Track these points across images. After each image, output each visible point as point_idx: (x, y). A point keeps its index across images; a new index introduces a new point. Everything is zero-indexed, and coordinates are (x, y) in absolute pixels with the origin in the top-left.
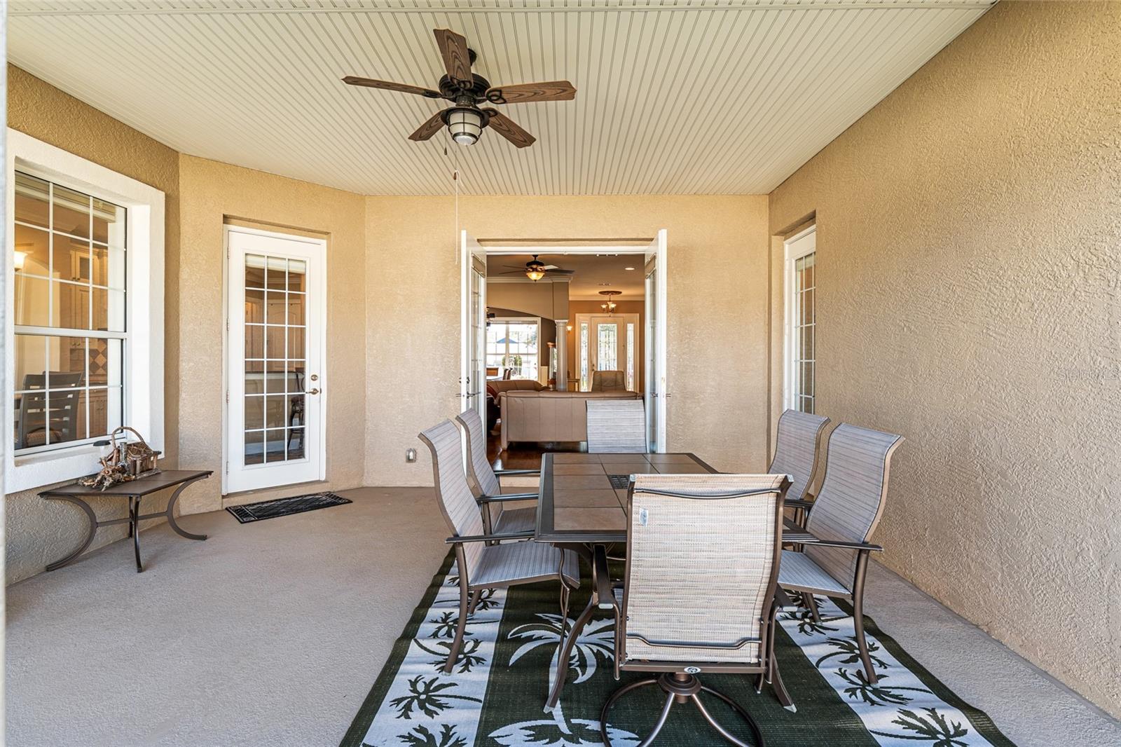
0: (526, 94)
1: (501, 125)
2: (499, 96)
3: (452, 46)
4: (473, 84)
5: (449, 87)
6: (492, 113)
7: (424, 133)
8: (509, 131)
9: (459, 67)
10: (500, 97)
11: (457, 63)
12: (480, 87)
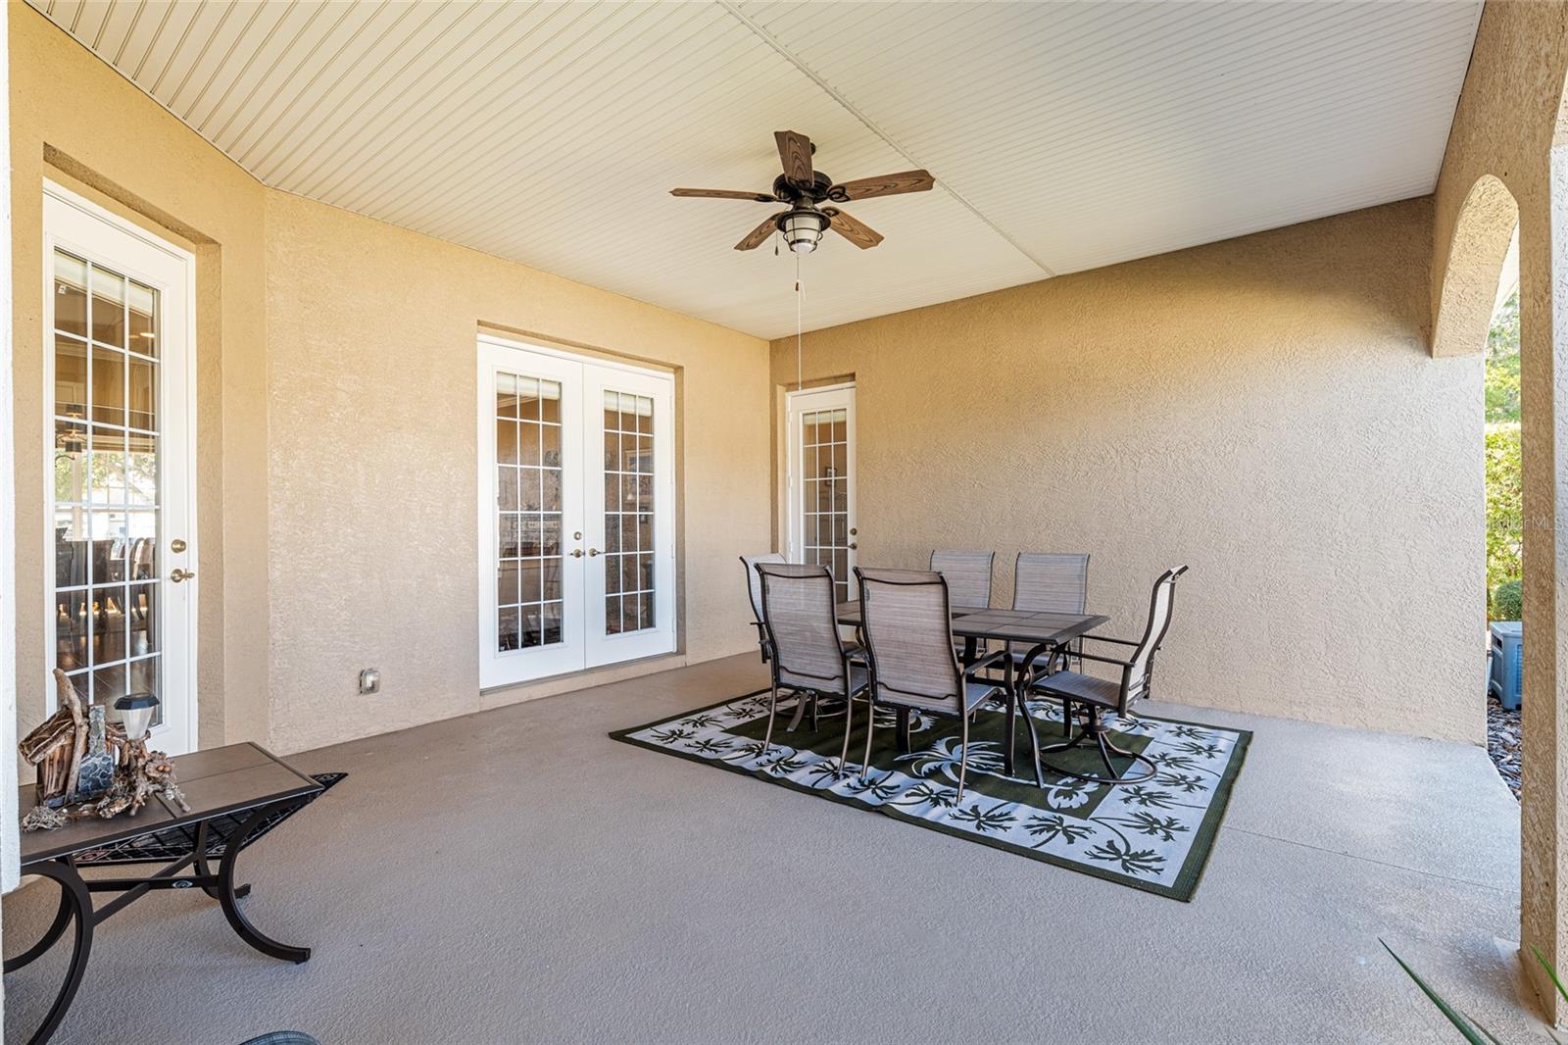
0: (875, 189)
1: (842, 225)
2: (842, 193)
3: (794, 147)
4: (813, 184)
5: (786, 188)
6: (832, 212)
7: (753, 241)
8: (852, 230)
9: (799, 167)
10: (842, 195)
11: (798, 163)
12: (822, 188)
